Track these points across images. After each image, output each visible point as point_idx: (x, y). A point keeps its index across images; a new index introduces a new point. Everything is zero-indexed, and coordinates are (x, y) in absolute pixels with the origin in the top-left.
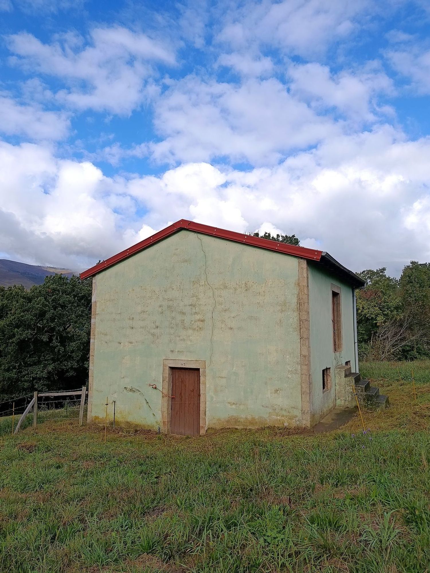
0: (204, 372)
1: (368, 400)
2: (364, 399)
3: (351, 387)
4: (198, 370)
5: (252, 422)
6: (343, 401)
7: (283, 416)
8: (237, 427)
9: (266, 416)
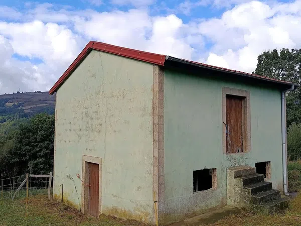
0: (101, 167)
1: (254, 203)
2: (250, 202)
3: (240, 189)
4: (98, 164)
5: (124, 214)
6: (233, 202)
7: (142, 212)
8: (116, 216)
9: (132, 210)
